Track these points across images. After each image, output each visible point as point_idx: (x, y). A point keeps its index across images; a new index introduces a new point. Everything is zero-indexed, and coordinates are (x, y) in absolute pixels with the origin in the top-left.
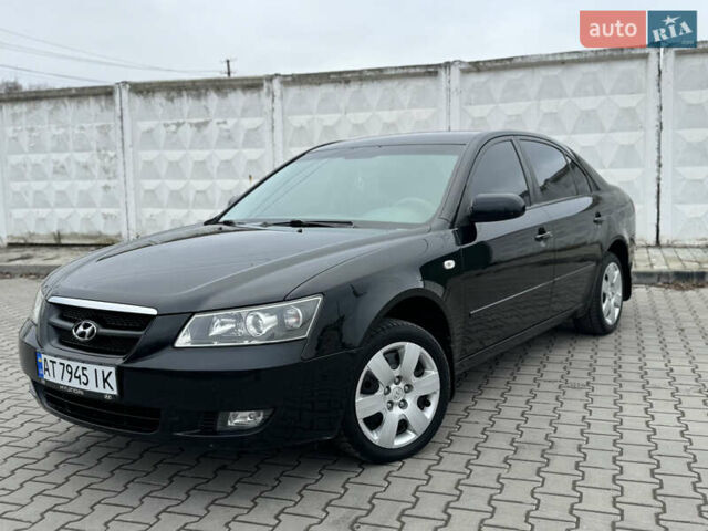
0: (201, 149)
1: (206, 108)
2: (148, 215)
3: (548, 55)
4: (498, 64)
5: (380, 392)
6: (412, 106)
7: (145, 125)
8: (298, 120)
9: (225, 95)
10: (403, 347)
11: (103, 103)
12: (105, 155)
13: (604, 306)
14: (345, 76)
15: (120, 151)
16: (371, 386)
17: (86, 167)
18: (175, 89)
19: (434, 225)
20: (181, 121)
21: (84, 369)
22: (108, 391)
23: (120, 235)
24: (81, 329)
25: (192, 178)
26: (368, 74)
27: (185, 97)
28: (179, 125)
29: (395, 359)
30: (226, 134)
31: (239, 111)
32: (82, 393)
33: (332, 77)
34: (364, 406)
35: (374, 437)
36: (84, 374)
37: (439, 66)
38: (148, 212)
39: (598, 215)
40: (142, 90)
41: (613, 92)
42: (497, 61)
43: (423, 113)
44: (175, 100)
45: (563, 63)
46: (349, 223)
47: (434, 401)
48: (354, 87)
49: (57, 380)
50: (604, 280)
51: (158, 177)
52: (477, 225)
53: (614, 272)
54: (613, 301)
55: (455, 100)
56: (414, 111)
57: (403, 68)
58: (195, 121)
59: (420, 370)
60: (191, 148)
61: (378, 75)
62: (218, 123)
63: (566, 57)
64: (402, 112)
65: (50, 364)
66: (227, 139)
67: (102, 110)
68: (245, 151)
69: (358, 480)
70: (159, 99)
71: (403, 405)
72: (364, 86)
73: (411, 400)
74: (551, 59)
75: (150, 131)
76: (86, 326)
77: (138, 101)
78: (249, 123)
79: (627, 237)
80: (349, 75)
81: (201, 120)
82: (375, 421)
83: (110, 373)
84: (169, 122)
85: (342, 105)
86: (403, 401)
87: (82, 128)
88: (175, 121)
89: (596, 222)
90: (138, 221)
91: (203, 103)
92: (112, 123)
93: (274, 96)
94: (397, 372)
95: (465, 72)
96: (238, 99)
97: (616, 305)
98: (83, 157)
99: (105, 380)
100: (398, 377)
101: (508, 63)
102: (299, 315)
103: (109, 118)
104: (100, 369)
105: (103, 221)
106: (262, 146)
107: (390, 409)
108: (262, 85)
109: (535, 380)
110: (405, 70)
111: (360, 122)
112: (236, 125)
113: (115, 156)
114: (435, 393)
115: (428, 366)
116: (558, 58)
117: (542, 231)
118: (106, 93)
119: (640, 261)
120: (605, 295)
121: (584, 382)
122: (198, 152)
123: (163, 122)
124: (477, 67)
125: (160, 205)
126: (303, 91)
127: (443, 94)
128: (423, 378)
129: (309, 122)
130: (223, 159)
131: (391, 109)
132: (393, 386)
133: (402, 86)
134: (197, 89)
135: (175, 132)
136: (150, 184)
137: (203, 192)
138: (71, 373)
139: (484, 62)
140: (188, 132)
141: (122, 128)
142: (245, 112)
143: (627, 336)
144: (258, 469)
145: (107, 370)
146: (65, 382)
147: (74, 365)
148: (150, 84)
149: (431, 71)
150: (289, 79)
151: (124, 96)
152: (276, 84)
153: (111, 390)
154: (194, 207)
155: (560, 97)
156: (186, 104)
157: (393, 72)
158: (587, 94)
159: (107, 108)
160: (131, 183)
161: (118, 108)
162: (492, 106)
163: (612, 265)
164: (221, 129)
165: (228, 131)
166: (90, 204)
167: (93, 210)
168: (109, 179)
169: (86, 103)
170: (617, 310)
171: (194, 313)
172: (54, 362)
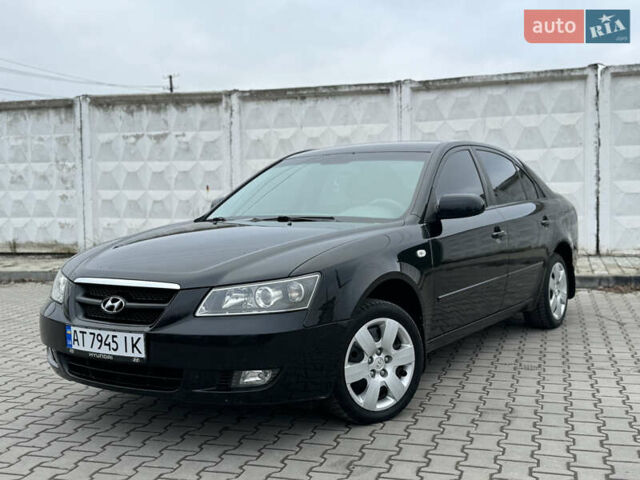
0: (160, 160)
1: (166, 122)
2: (105, 225)
3: (493, 76)
4: (446, 84)
5: (366, 360)
6: (363, 122)
7: (104, 137)
8: (255, 134)
9: (185, 109)
10: (384, 322)
11: (63, 116)
12: (63, 166)
13: (551, 302)
14: (301, 92)
15: (78, 162)
16: (357, 355)
17: (44, 177)
18: (135, 102)
19: (407, 220)
20: (140, 133)
21: (114, 336)
22: (136, 354)
23: (76, 244)
24: (109, 303)
25: (150, 189)
26: (324, 91)
27: (145, 111)
28: (138, 137)
29: (377, 332)
30: (184, 146)
31: (198, 124)
32: (111, 358)
33: (288, 93)
34: (352, 372)
35: (360, 400)
36: (113, 341)
37: (391, 84)
38: (105, 221)
39: (545, 218)
40: (102, 103)
41: (554, 111)
42: (445, 80)
43: (376, 129)
44: (135, 114)
45: (507, 83)
46: (332, 218)
47: (410, 371)
48: (309, 103)
49: (87, 348)
50: (551, 279)
51: (116, 187)
52: (443, 221)
53: (559, 271)
54: (559, 298)
55: (406, 116)
56: (368, 127)
57: (356, 85)
58: (154, 133)
59: (398, 343)
60: (150, 159)
61: (333, 92)
62: (177, 136)
63: (510, 78)
64: (355, 126)
65: (80, 335)
66: (186, 151)
67: (62, 123)
68: (202, 163)
69: (348, 435)
70: (119, 113)
71: (384, 373)
72: (319, 102)
73: (391, 369)
74: (495, 79)
75: (109, 143)
76: (114, 301)
77: (98, 114)
78: (207, 136)
79: (570, 239)
80: (305, 92)
81: (161, 133)
82: (361, 386)
83: (139, 339)
84: (129, 134)
85: (298, 120)
86: (384, 370)
87: (41, 139)
88: (135, 134)
89: (543, 224)
90: (95, 231)
91: (163, 116)
92: (72, 135)
93: (232, 111)
94: (379, 345)
95: (415, 90)
96: (197, 113)
97: (562, 302)
98: (41, 168)
99: (134, 346)
100: (381, 349)
101: (455, 83)
102: (301, 290)
103: (69, 130)
104: (129, 336)
105: (60, 230)
106: (220, 158)
107: (373, 376)
108: (221, 100)
109: (492, 363)
110: (359, 88)
111: (315, 135)
112: (195, 138)
113: (74, 167)
114: (410, 364)
115: (404, 340)
116: (503, 79)
117: (497, 229)
118: (67, 105)
119: (582, 267)
120: (552, 292)
121: (536, 365)
122: (157, 163)
123: (122, 134)
124: (426, 86)
125: (117, 215)
126: (260, 106)
127: (395, 110)
128: (400, 351)
129: (265, 135)
130: (182, 170)
131: (345, 124)
132: (375, 357)
133: (355, 103)
134: (157, 103)
135: (134, 144)
136: (108, 194)
137: (161, 202)
138: (101, 341)
139: (433, 81)
140: (147, 144)
141: (81, 139)
142: (203, 125)
143: (572, 330)
144: (258, 429)
145: (136, 336)
146: (95, 349)
147: (104, 334)
148: (110, 97)
149: (383, 89)
150: (248, 94)
151: (84, 109)
152: (234, 99)
153: (140, 354)
154: (150, 216)
155: (504, 115)
156: (146, 117)
157: (347, 89)
158: (529, 112)
159: (66, 119)
160: (88, 192)
161: (78, 120)
162: (441, 123)
163: (558, 265)
164: (179, 143)
165: (187, 143)
166: (46, 213)
167: (50, 219)
168: (67, 189)
169: (45, 114)
170: (563, 307)
171: (212, 288)
172: (83, 333)
